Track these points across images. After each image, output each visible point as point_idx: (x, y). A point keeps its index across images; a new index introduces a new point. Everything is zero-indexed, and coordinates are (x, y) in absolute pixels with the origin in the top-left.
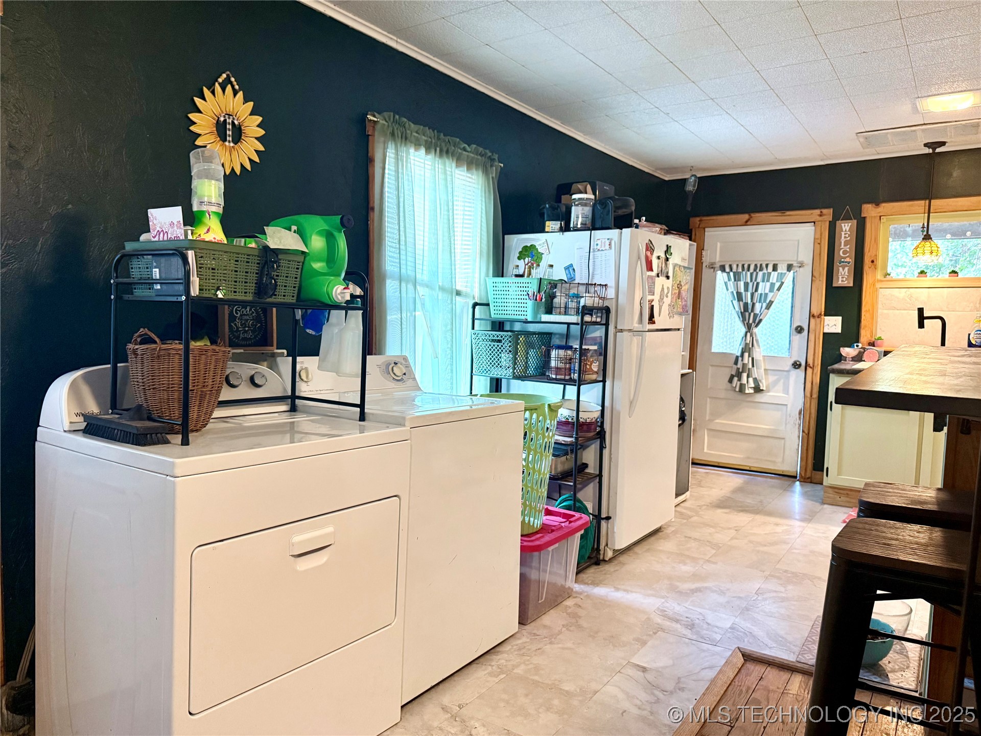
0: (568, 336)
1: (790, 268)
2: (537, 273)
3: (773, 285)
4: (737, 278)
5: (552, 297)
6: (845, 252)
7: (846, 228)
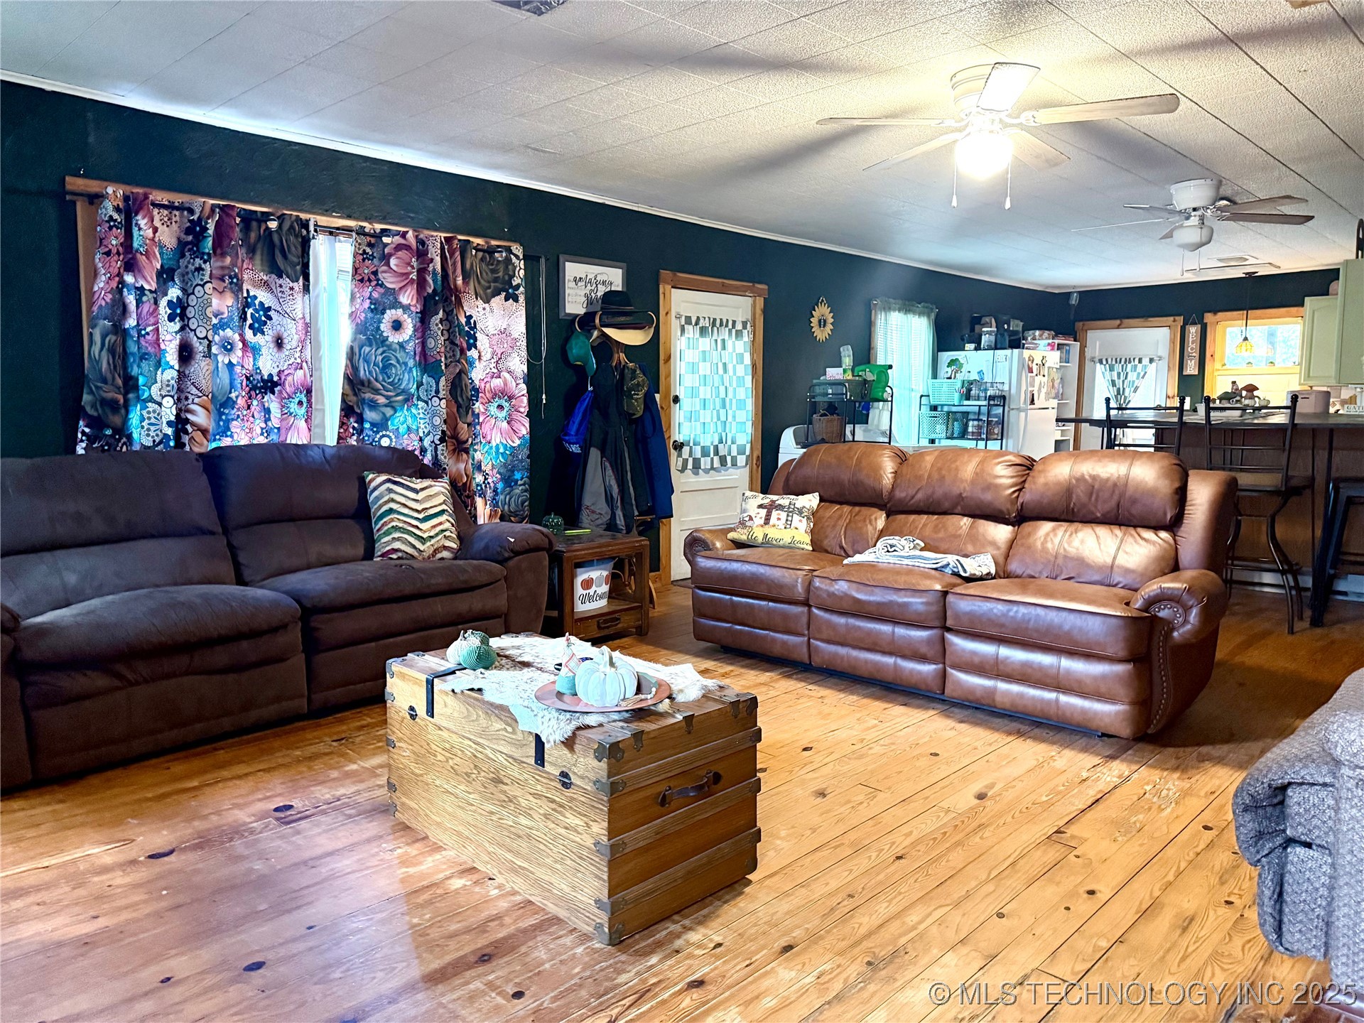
0: (979, 413)
1: (1151, 361)
2: (960, 377)
3: (1139, 374)
4: (1112, 369)
5: (969, 390)
6: (1192, 349)
7: (1193, 331)
